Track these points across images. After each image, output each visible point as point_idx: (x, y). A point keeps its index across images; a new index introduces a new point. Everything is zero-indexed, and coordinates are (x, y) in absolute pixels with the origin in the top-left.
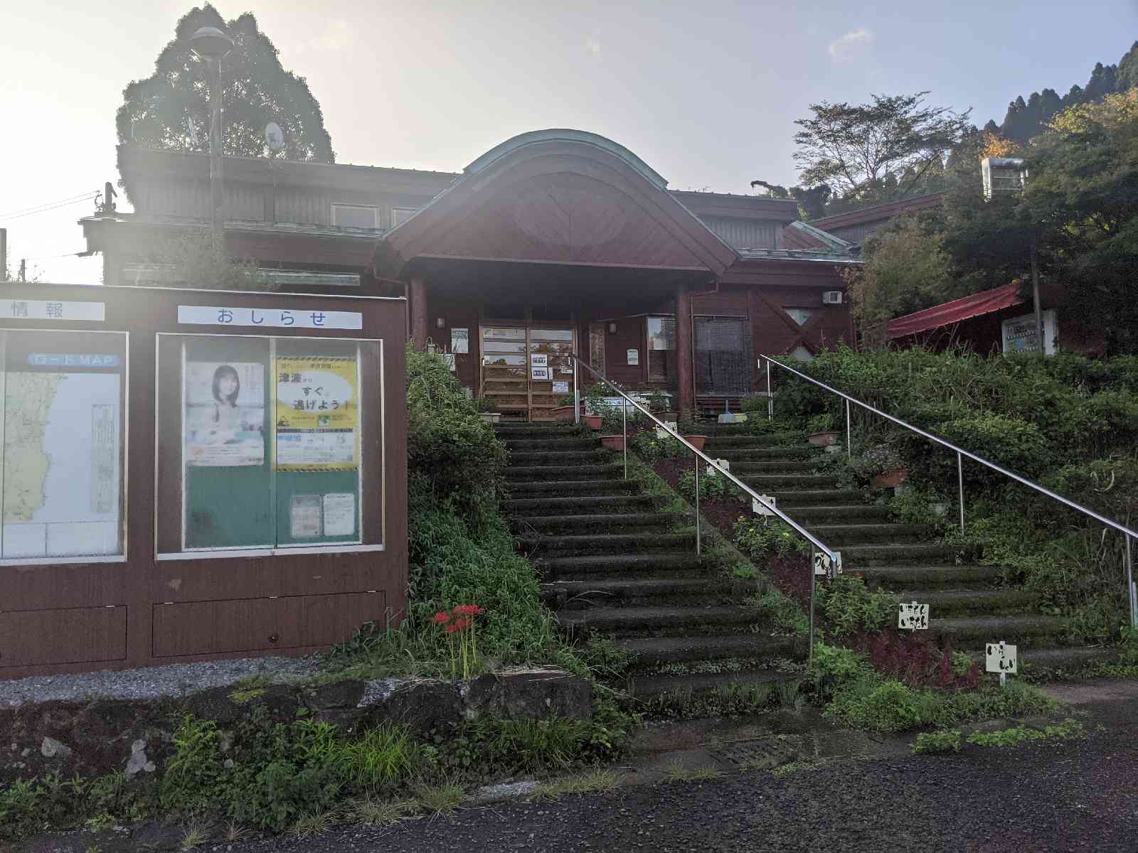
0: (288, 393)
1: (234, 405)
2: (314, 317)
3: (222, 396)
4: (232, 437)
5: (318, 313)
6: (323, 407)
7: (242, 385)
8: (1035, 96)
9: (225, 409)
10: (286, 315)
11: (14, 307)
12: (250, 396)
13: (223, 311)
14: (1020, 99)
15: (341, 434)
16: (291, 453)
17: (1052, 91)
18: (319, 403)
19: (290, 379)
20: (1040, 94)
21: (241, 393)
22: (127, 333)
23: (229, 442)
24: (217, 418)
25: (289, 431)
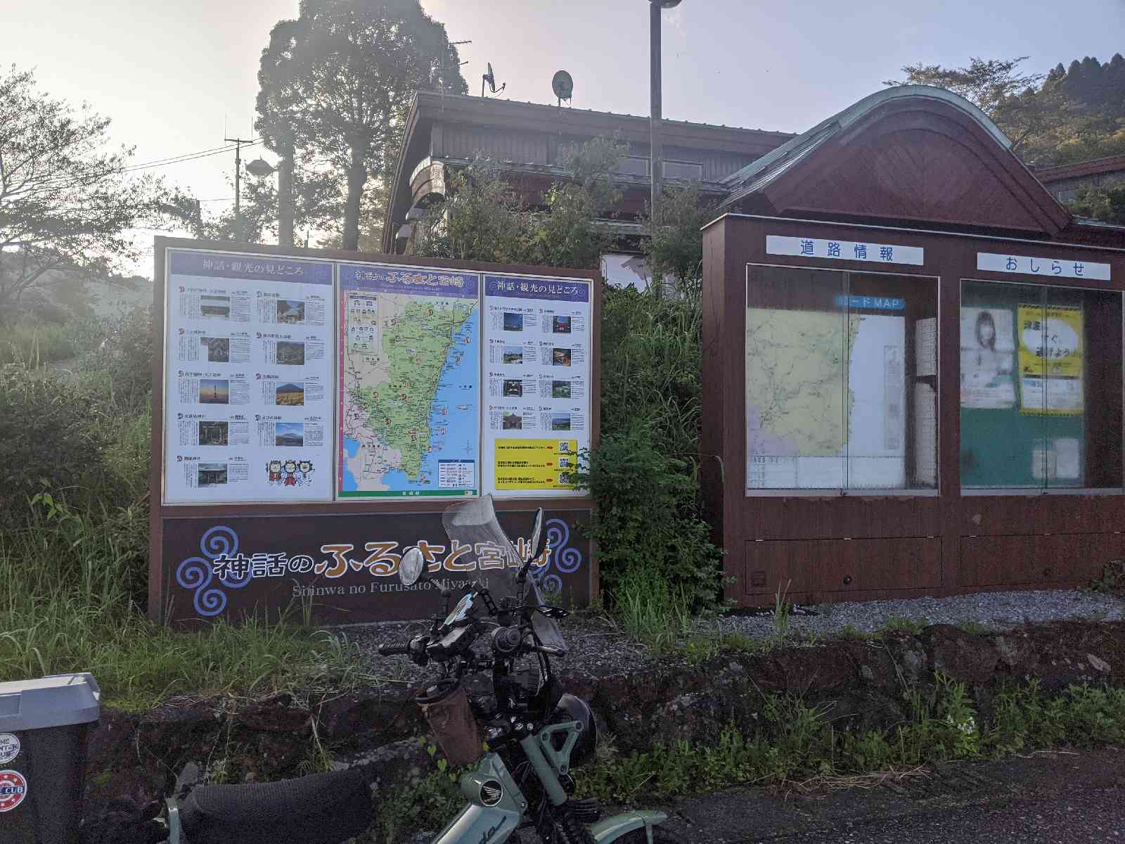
0: (1031, 339)
1: (993, 349)
2: (1076, 267)
3: (985, 343)
4: (990, 380)
5: (1079, 264)
6: (1058, 355)
7: (998, 331)
8: (1076, 63)
9: (986, 353)
10: (1056, 265)
11: (856, 249)
12: (1004, 343)
13: (1010, 259)
14: (1060, 66)
15: (1070, 381)
16: (1033, 398)
17: (1094, 59)
18: (1055, 352)
19: (1032, 326)
20: (1081, 61)
21: (998, 336)
22: (939, 278)
23: (990, 385)
24: (979, 360)
25: (1035, 376)
